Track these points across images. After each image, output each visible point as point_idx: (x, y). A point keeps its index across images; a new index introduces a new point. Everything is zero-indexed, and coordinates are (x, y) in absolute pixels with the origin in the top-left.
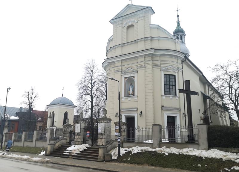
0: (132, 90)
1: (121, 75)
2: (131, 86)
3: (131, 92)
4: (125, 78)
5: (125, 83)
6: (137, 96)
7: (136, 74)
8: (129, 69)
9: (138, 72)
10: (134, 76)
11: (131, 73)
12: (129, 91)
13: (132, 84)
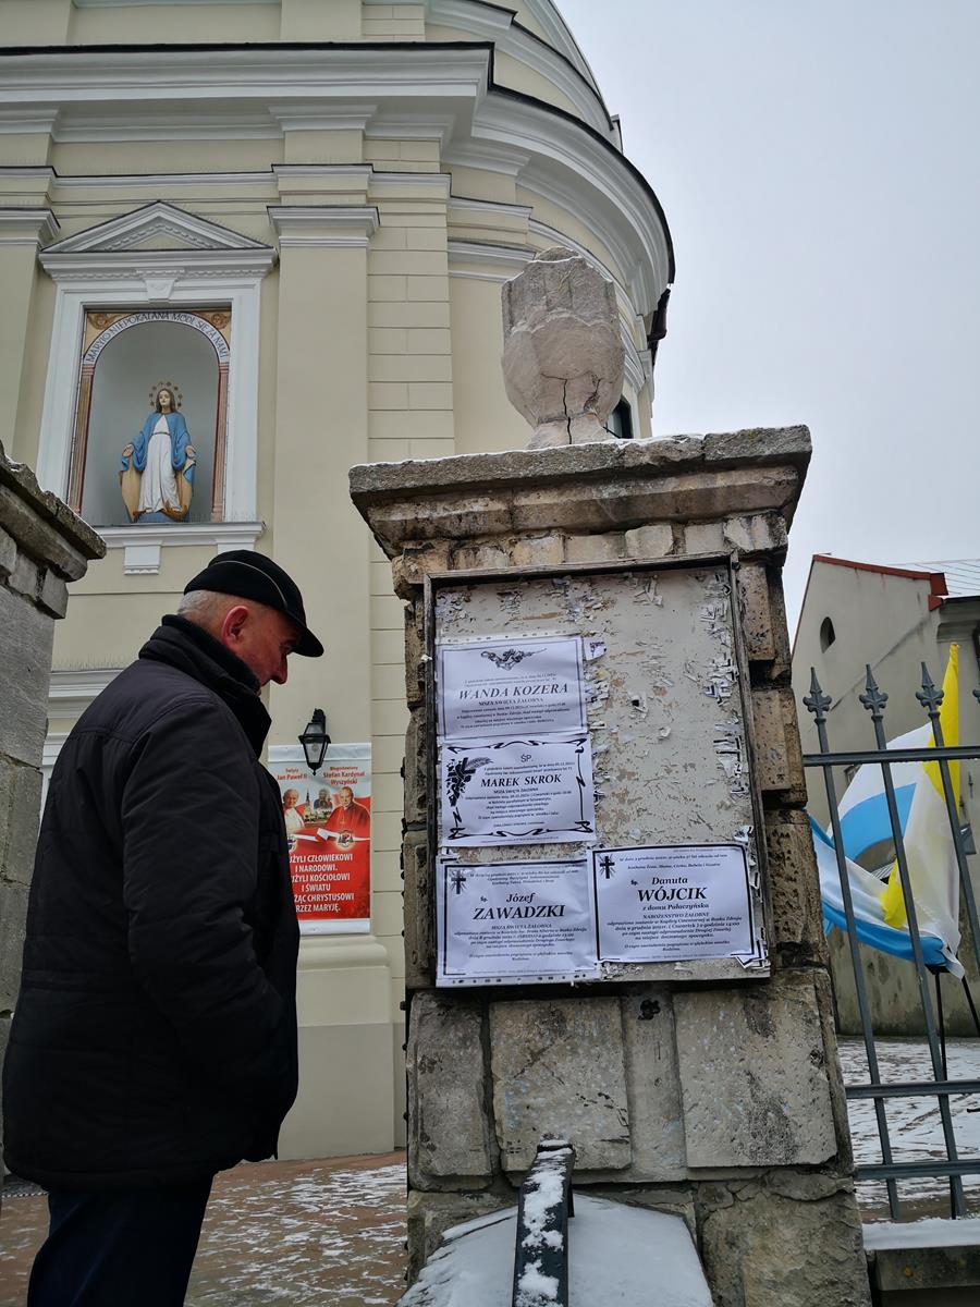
0: (177, 470)
1: (40, 270)
3: (158, 489)
4: (88, 310)
5: (82, 369)
6: (259, 528)
7: (257, 281)
8: (159, 219)
9: (277, 262)
10: (229, 308)
11: (187, 268)
12: (134, 473)
13: (172, 405)
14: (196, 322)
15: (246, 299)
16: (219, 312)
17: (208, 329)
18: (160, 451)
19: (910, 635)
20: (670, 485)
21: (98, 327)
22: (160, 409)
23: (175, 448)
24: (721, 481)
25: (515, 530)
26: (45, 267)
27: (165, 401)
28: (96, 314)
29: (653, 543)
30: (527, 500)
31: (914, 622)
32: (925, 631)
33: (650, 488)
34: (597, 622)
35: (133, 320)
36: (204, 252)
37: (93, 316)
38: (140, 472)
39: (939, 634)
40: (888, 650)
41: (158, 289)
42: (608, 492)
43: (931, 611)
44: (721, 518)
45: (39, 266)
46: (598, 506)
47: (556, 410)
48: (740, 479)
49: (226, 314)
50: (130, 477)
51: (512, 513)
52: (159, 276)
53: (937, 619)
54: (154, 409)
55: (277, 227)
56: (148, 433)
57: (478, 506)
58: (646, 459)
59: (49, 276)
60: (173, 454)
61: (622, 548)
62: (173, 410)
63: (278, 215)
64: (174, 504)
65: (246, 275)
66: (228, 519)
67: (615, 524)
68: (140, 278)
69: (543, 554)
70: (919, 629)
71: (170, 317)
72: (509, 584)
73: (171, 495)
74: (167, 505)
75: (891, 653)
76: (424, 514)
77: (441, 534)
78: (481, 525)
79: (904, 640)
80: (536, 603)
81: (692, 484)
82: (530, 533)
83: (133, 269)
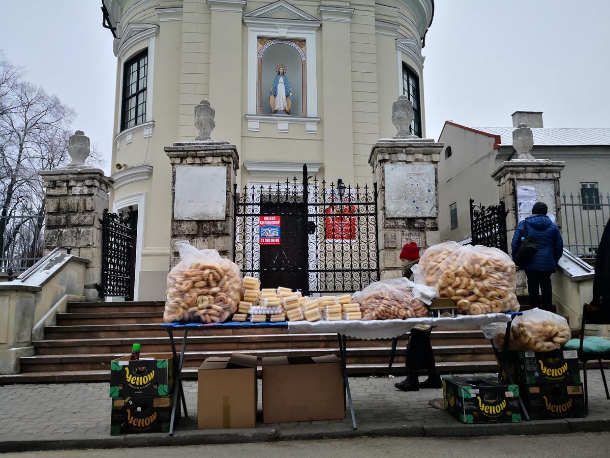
0: (287, 96)
2: (281, 80)
3: (281, 102)
4: (259, 38)
5: (258, 58)
6: (319, 120)
7: (314, 32)
8: (281, 6)
9: (321, 25)
10: (305, 41)
11: (292, 26)
12: (273, 97)
13: (283, 72)
14: (294, 45)
15: (311, 38)
16: (302, 42)
17: (298, 47)
18: (281, 88)
19: (485, 157)
20: (547, 168)
21: (262, 44)
22: (279, 73)
23: (286, 89)
24: (554, 168)
25: (525, 172)
26: (245, 21)
27: (281, 71)
28: (261, 39)
29: (543, 175)
30: (527, 168)
31: (486, 153)
32: (491, 157)
33: (545, 168)
34: (537, 185)
35: (273, 43)
36: (297, 20)
37: (260, 40)
38: (275, 96)
39: (496, 158)
40: (474, 162)
41: (282, 33)
42: (539, 168)
43: (494, 149)
44: (553, 173)
45: (243, 21)
46: (537, 170)
47: (524, 151)
48: (556, 168)
49: (303, 43)
50: (272, 97)
51: (526, 169)
52: (282, 28)
53: (496, 152)
54: (277, 73)
55: (321, 13)
56: (277, 82)
57: (521, 168)
58: (545, 164)
59: (245, 24)
60: (286, 91)
61: (539, 175)
62: (283, 74)
63: (322, 9)
64: (287, 108)
65: (311, 30)
66: (308, 116)
67: (539, 172)
68: (276, 28)
69: (529, 176)
70: (489, 155)
71: (285, 42)
72: (525, 180)
73: (285, 104)
74: (285, 108)
75: (476, 163)
76: (514, 169)
77: (515, 171)
78: (521, 171)
79: (482, 159)
80: (528, 182)
81: (550, 168)
82: (527, 172)
83: (274, 25)
